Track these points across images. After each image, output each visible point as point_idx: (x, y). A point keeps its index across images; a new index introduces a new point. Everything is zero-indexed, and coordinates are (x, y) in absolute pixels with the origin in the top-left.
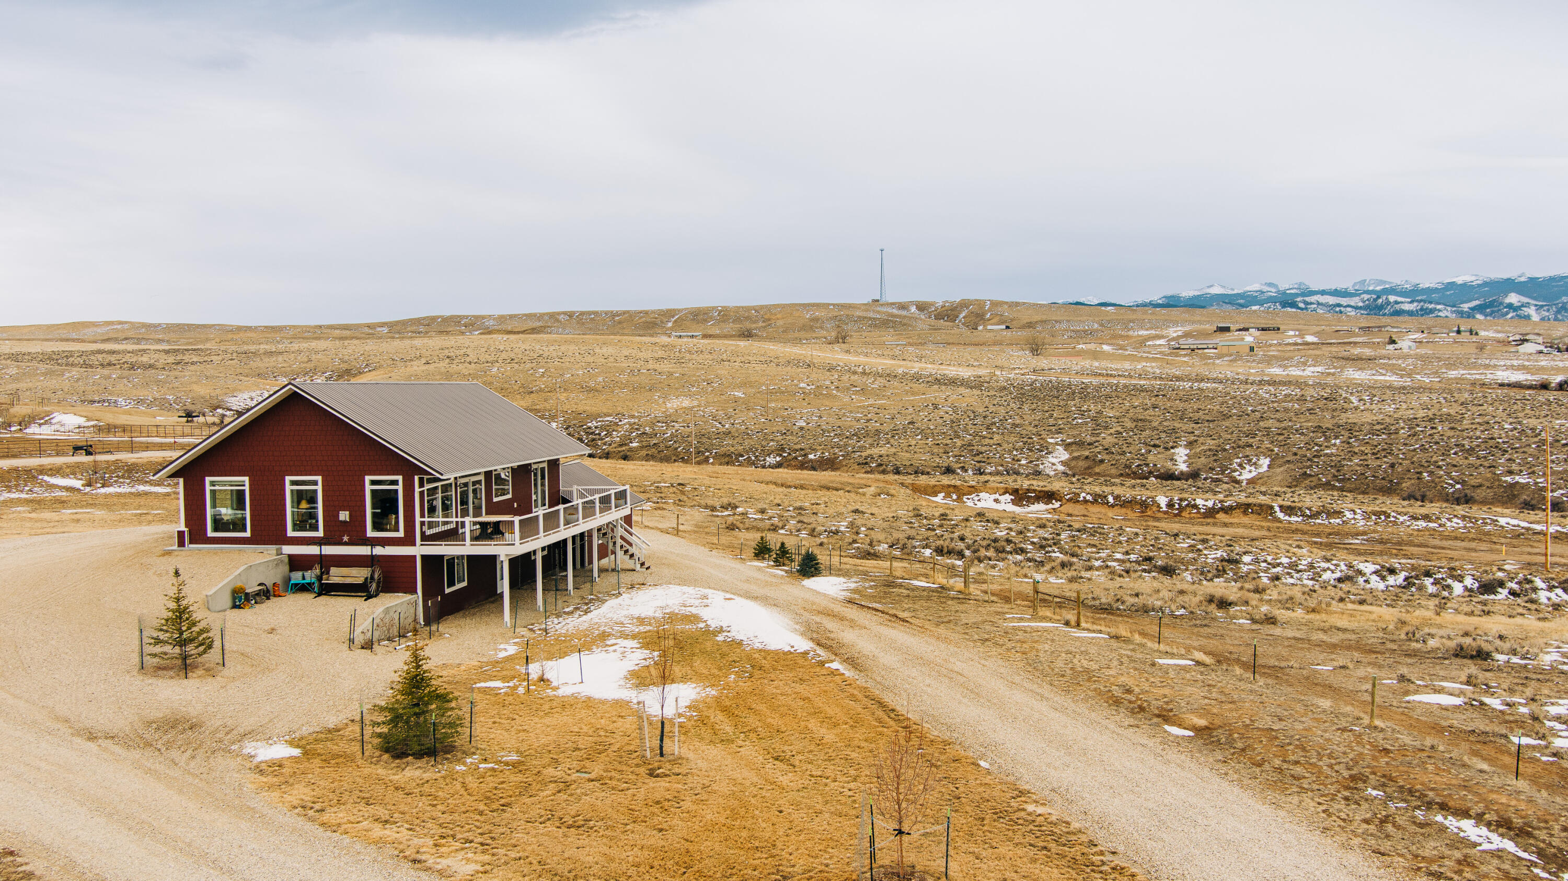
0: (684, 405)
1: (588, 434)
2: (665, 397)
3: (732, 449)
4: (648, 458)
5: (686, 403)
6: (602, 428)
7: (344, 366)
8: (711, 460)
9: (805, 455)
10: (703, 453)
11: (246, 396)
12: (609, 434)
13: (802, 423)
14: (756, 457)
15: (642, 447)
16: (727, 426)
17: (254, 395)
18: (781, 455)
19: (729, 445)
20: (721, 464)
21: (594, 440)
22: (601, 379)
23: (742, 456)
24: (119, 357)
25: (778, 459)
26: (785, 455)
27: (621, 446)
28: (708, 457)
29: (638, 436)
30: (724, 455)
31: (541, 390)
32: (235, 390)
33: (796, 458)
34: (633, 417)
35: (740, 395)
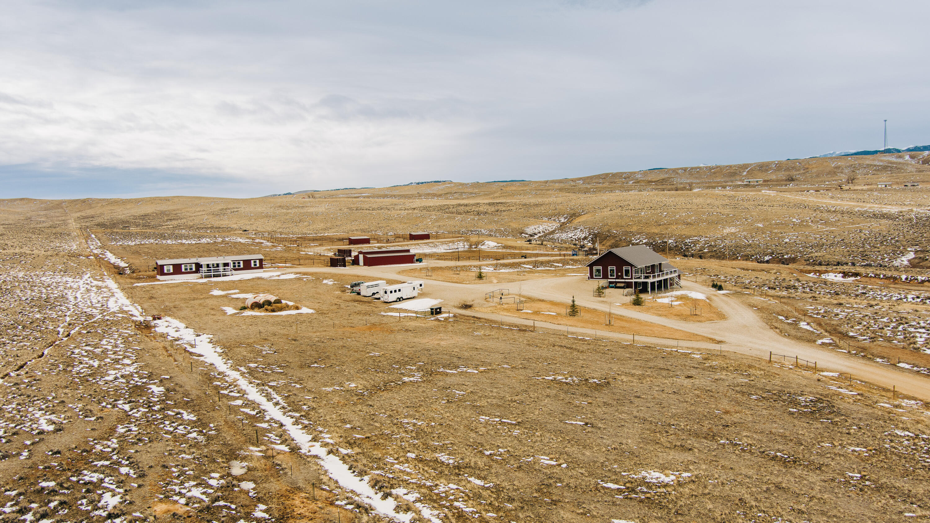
0: (732, 231)
1: (685, 245)
2: (723, 228)
3: (750, 253)
4: (712, 257)
5: (733, 230)
6: (692, 243)
7: (572, 212)
8: (739, 258)
9: (783, 256)
10: (736, 255)
11: (533, 227)
12: (695, 246)
13: (787, 240)
14: (760, 256)
15: (709, 252)
16: (750, 242)
17: (536, 227)
18: (772, 256)
19: (749, 251)
20: (743, 260)
21: (688, 248)
22: (693, 218)
23: (753, 256)
24: (470, 208)
25: (770, 257)
26: (774, 255)
27: (699, 251)
28: (738, 257)
29: (708, 246)
30: (745, 256)
31: (665, 224)
32: (527, 225)
33: (778, 257)
34: (707, 237)
35: (761, 225)
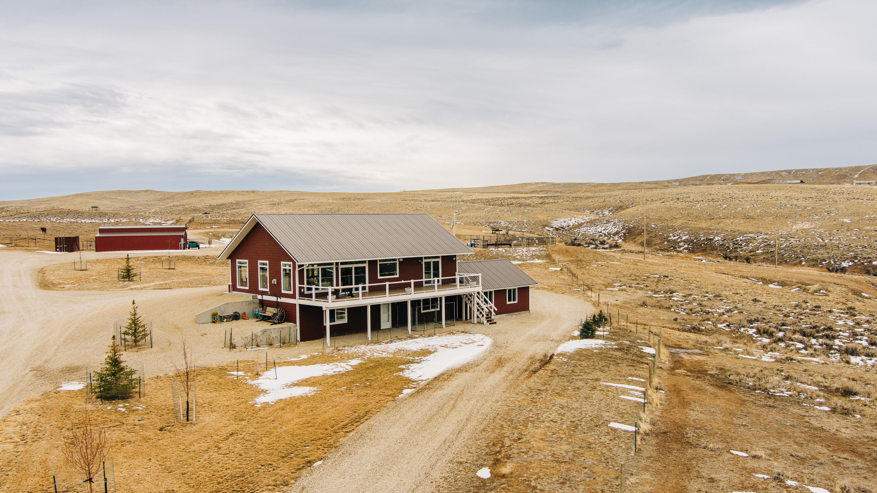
0: (804, 227)
1: (734, 244)
2: (794, 223)
3: (820, 256)
4: (765, 260)
5: (807, 225)
6: (745, 241)
7: (621, 204)
8: (804, 263)
9: (871, 262)
10: (800, 258)
11: (562, 220)
12: (747, 245)
14: (834, 262)
15: (763, 253)
16: (826, 241)
17: (566, 219)
18: (853, 261)
19: (821, 253)
20: (809, 266)
21: (736, 248)
22: (758, 211)
23: (825, 261)
25: (851, 264)
26: (856, 261)
27: (750, 252)
28: (801, 261)
29: (764, 246)
30: (813, 260)
31: (719, 218)
32: (557, 217)
33: (863, 264)
34: (767, 234)
35: (847, 221)
